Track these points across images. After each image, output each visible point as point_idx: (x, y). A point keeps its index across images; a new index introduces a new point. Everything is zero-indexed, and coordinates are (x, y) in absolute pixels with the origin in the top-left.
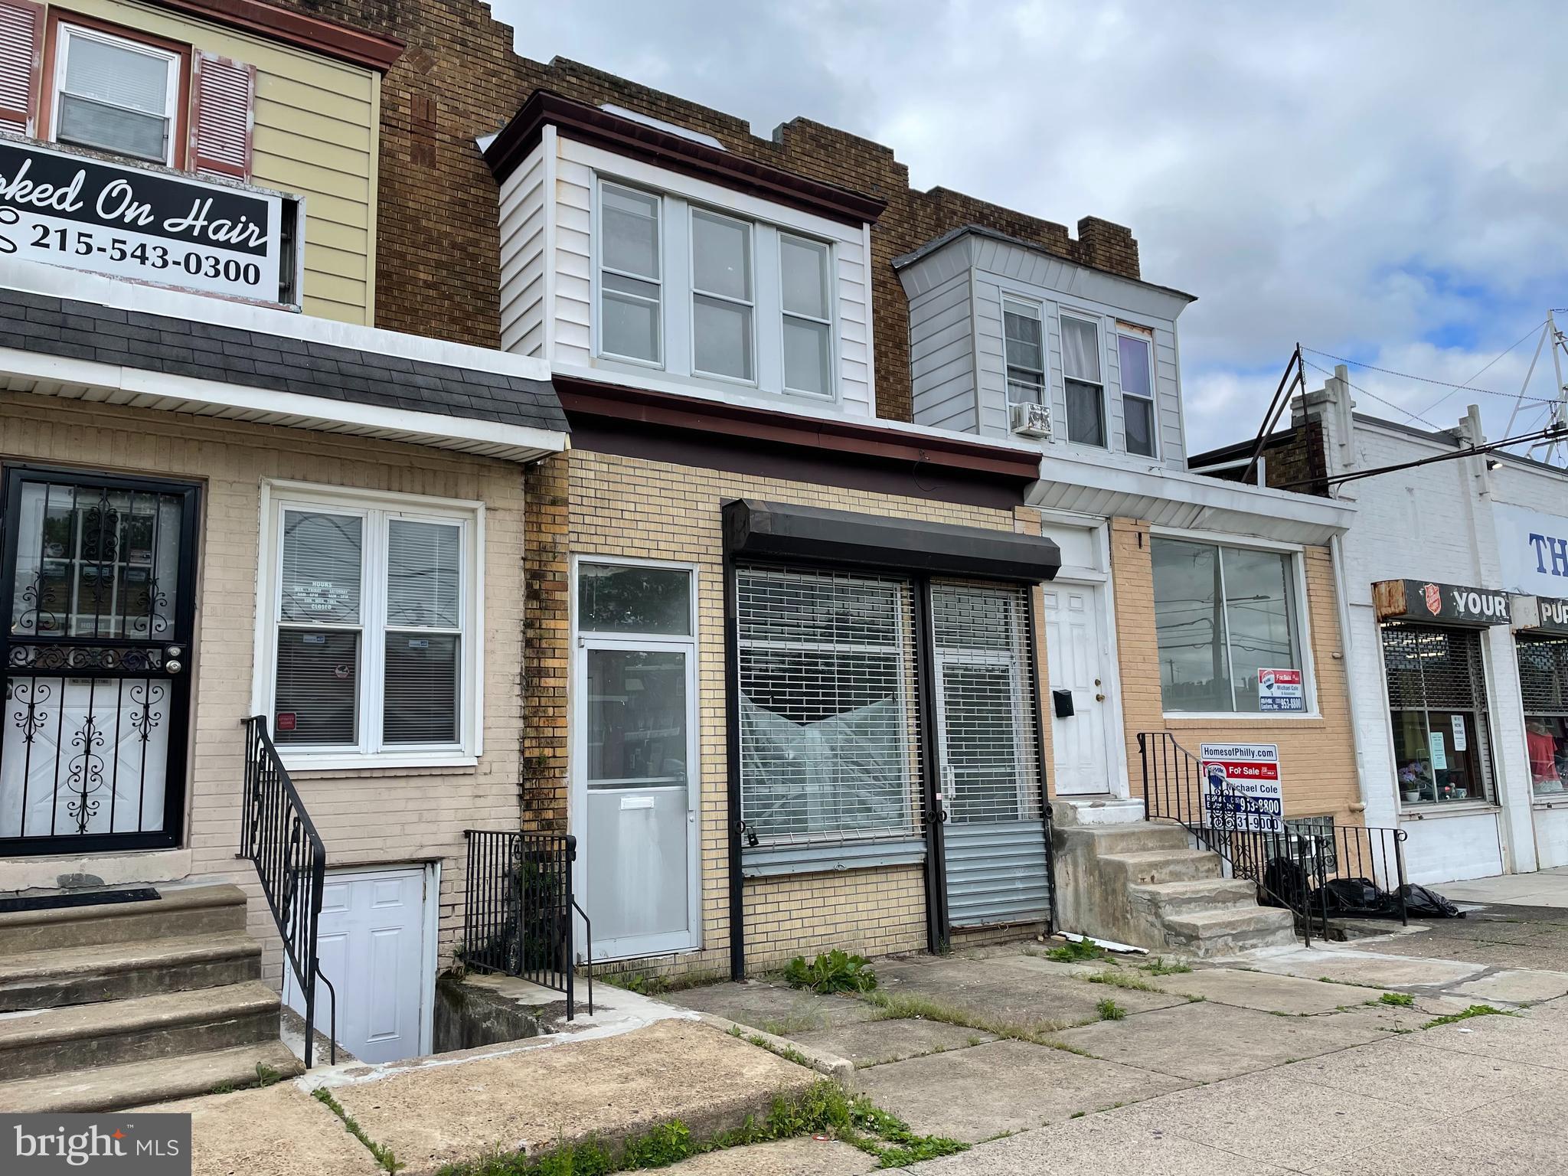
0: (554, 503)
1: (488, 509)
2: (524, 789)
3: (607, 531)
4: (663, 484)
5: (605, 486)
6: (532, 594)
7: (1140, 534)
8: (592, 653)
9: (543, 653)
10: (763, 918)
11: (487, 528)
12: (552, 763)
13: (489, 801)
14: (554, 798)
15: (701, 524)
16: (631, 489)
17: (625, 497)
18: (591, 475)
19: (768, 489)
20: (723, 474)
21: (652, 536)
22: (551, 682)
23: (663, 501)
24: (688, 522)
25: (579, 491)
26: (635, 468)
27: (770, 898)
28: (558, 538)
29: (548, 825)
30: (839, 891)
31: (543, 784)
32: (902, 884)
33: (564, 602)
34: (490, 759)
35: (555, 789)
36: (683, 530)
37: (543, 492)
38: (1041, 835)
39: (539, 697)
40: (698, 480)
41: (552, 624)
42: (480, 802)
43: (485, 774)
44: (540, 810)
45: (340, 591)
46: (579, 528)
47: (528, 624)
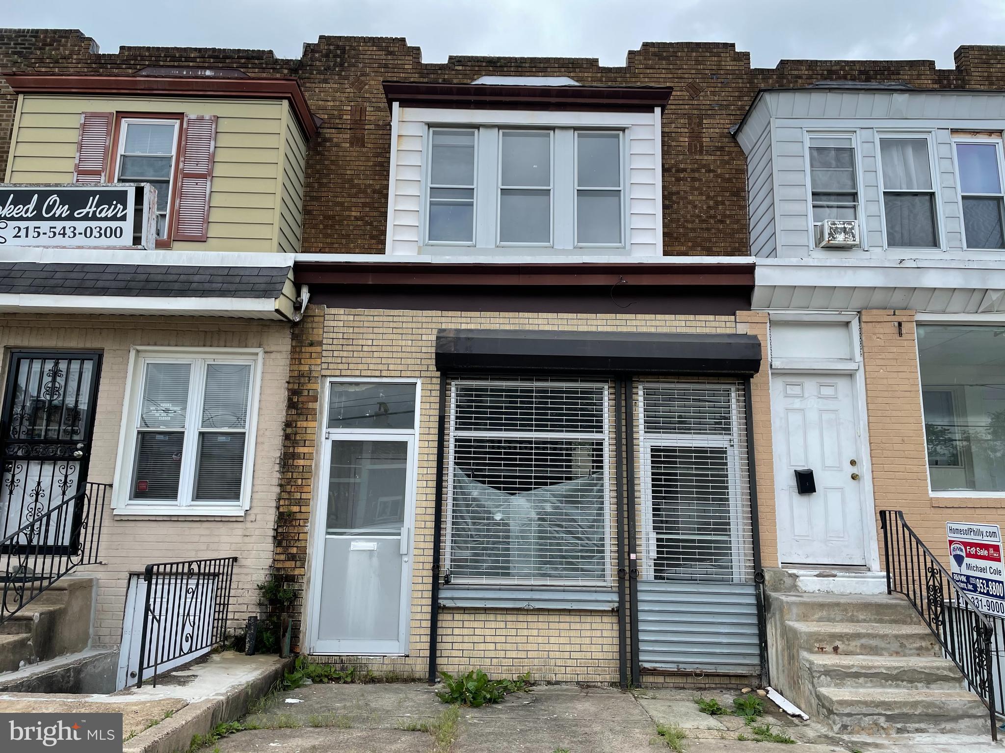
0: (311, 344)
1: (265, 352)
2: (277, 533)
3: (350, 360)
4: (395, 325)
5: (351, 330)
6: (291, 405)
7: (900, 324)
8: (335, 444)
9: (297, 443)
10: (460, 639)
11: (264, 364)
12: (298, 516)
13: (252, 539)
14: (298, 539)
15: (424, 350)
16: (370, 330)
17: (365, 336)
18: (341, 324)
19: (483, 320)
20: (445, 313)
21: (384, 361)
22: (301, 462)
23: (395, 337)
24: (413, 349)
25: (331, 335)
26: (374, 316)
27: (466, 624)
28: (313, 368)
29: (292, 558)
30: (531, 625)
31: (291, 530)
32: (594, 626)
33: (315, 409)
34: (256, 512)
35: (299, 533)
36: (409, 355)
37: (304, 338)
38: (754, 597)
39: (292, 472)
40: (424, 319)
41: (305, 424)
42: (247, 540)
43: (252, 521)
44: (288, 547)
45: (175, 409)
46: (330, 360)
47: (288, 424)
